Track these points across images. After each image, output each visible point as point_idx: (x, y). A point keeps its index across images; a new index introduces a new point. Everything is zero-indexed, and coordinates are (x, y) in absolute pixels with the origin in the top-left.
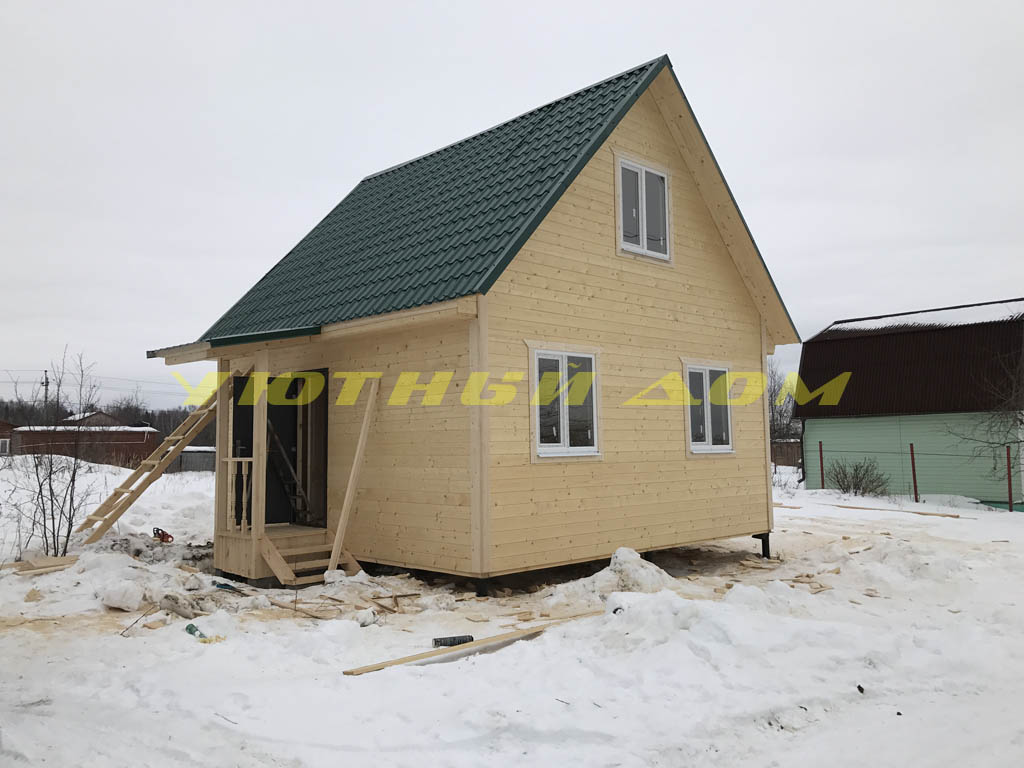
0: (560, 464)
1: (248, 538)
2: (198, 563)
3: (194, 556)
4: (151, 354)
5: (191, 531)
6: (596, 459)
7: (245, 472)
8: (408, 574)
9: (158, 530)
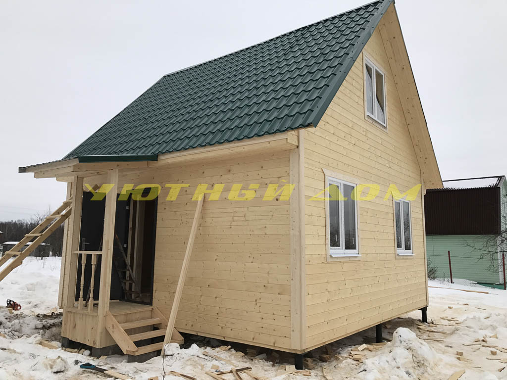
0: (340, 262)
1: (95, 314)
2: (47, 331)
3: (44, 326)
4: (22, 170)
5: (35, 301)
6: (358, 259)
7: (94, 262)
8: (230, 347)
9: (10, 301)
